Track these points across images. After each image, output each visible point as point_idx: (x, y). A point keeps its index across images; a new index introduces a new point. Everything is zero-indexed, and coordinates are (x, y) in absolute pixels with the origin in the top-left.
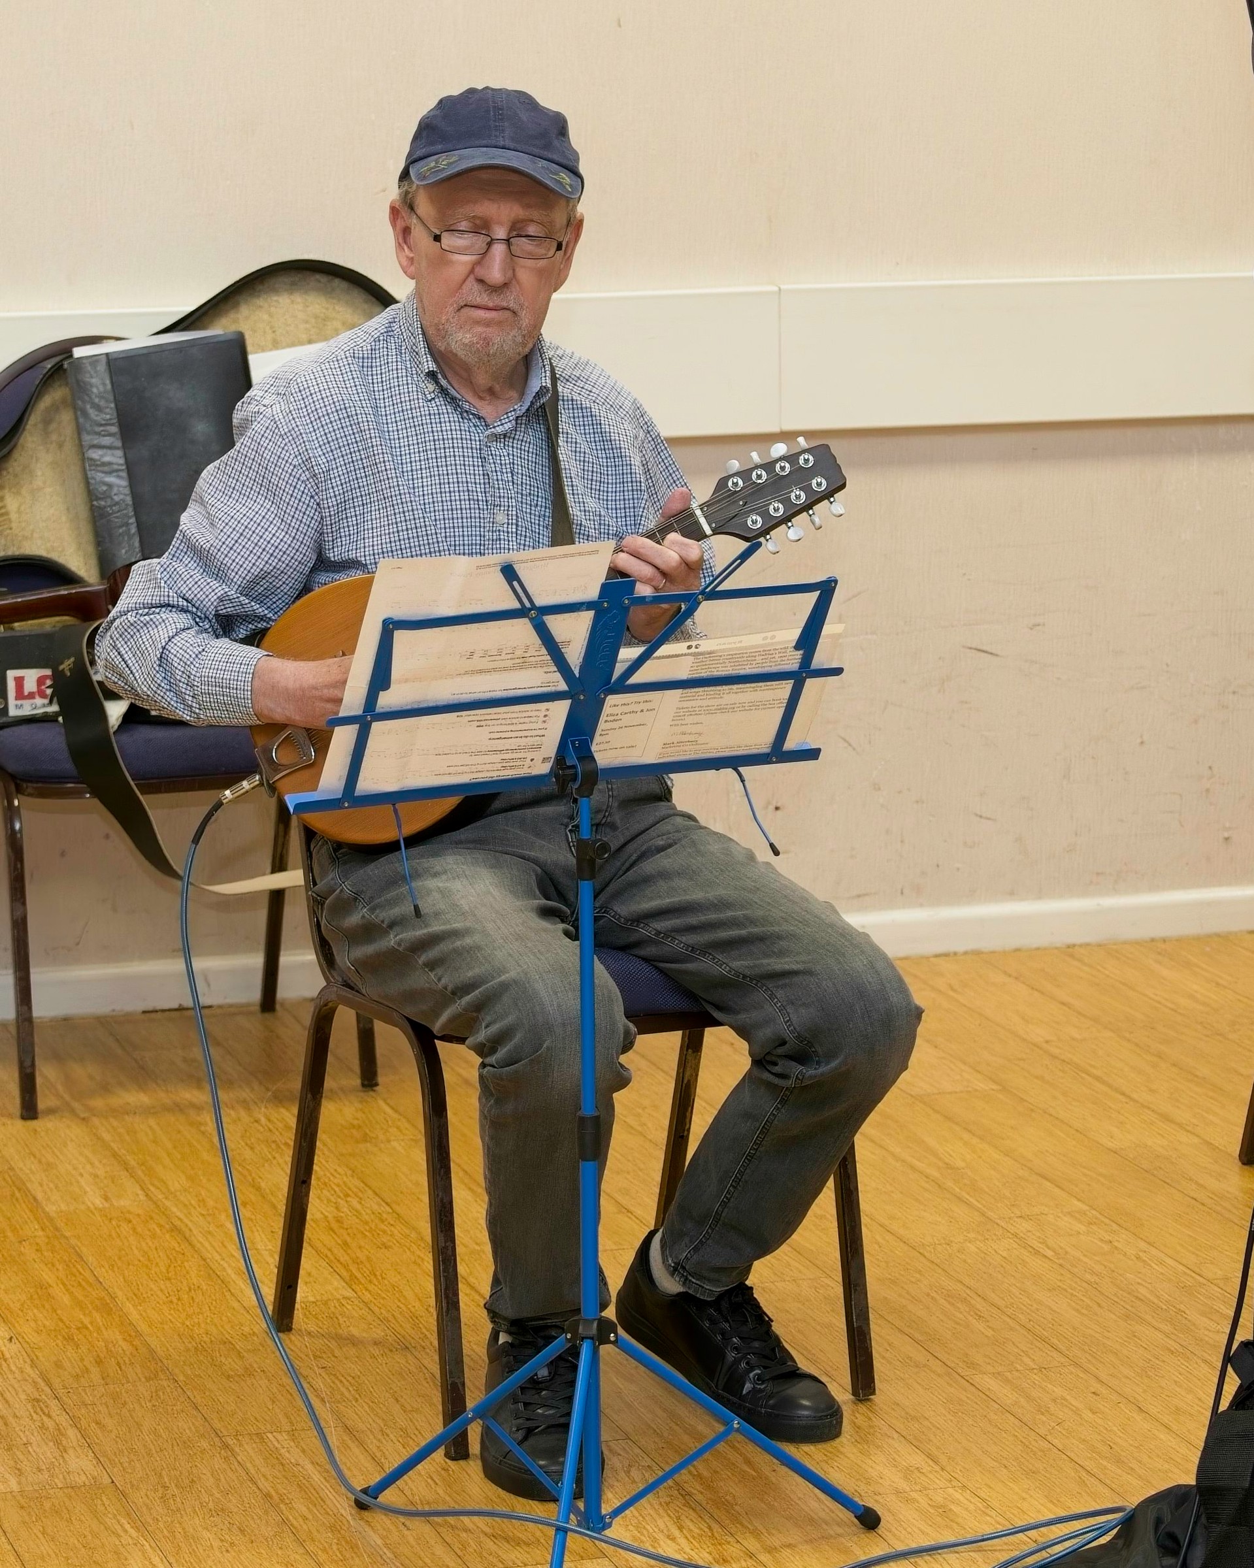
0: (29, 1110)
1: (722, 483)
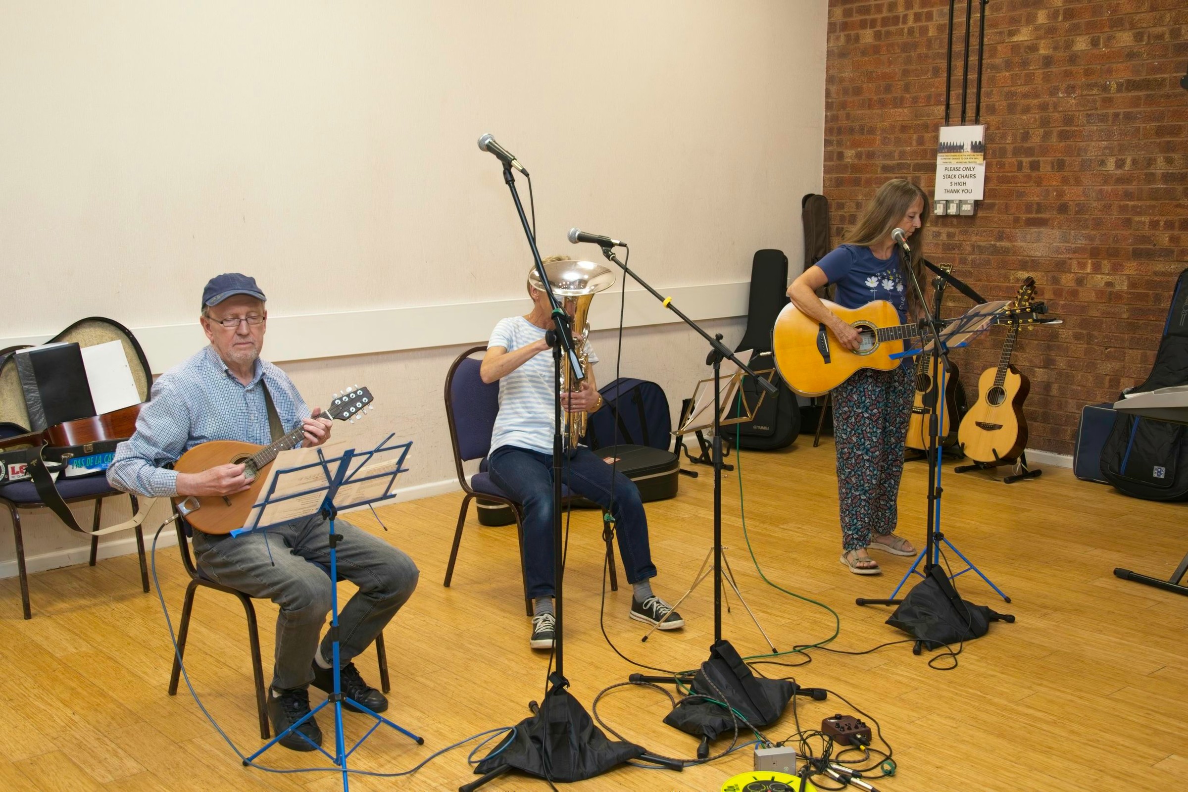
0: (28, 615)
1: (333, 402)
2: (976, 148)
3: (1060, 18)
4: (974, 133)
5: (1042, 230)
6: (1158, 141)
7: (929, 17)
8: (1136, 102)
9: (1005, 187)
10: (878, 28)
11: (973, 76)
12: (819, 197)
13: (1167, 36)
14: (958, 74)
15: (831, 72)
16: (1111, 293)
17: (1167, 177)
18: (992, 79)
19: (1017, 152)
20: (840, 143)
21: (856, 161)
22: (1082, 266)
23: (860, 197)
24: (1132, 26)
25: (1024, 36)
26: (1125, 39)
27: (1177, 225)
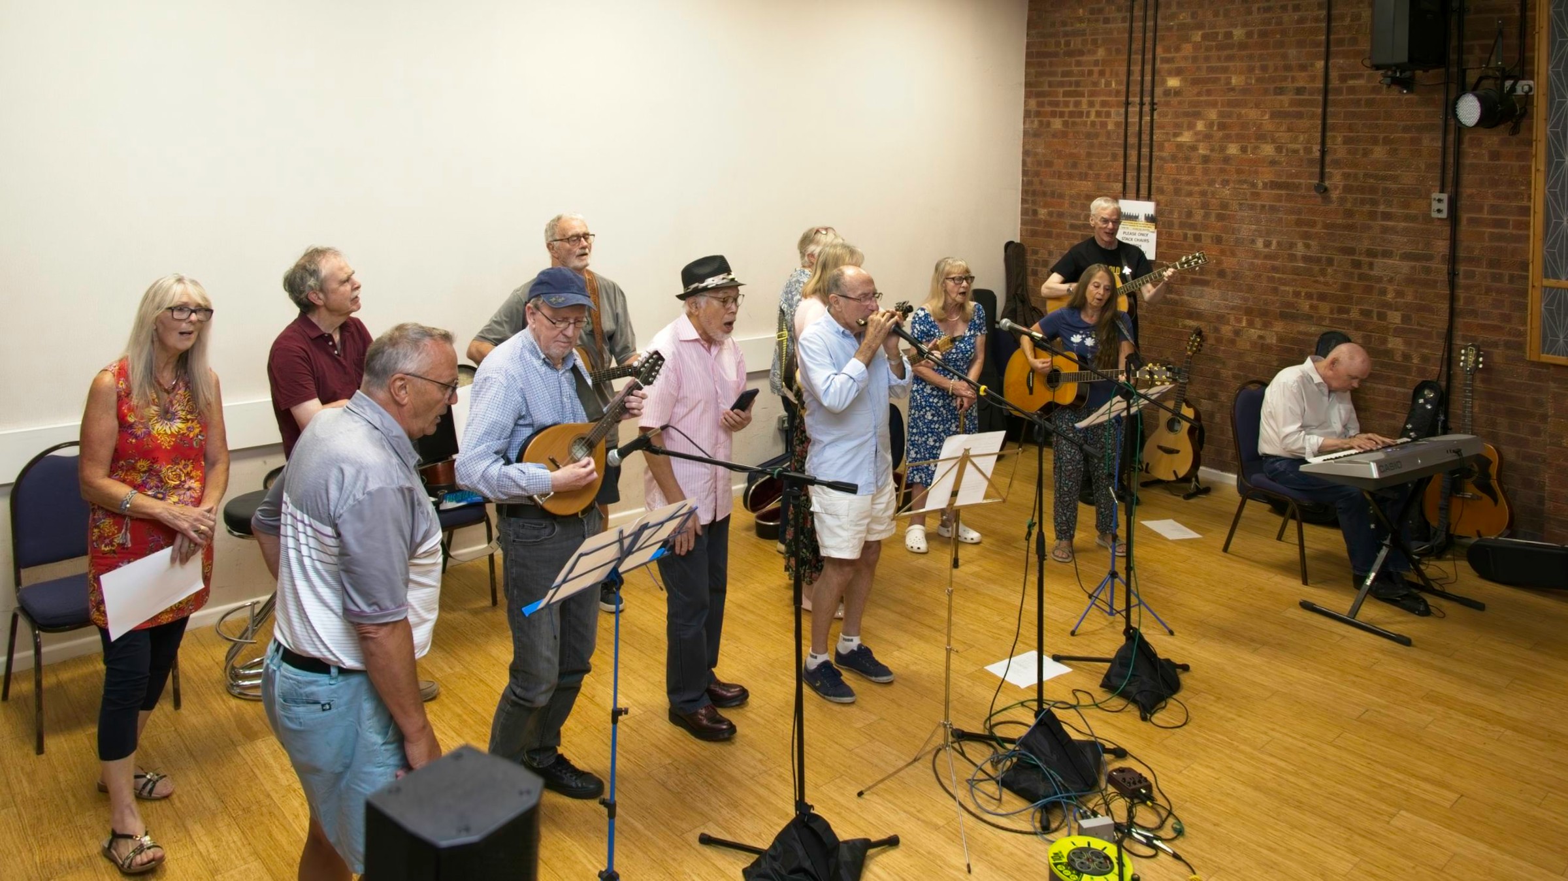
2: (1150, 219)
3: (1215, 128)
4: (1147, 208)
5: (1205, 288)
6: (1298, 229)
7: (1108, 115)
8: (1279, 198)
9: (1172, 252)
10: (1066, 119)
11: (1145, 163)
12: (1018, 245)
13: (1301, 152)
14: (1133, 160)
15: (1027, 147)
16: (1263, 345)
17: (1306, 259)
18: (1161, 168)
19: (1182, 225)
20: (1034, 202)
21: (1048, 218)
22: (1239, 321)
23: (1052, 247)
24: (1274, 141)
25: (1186, 137)
26: (1268, 150)
27: (1315, 296)
